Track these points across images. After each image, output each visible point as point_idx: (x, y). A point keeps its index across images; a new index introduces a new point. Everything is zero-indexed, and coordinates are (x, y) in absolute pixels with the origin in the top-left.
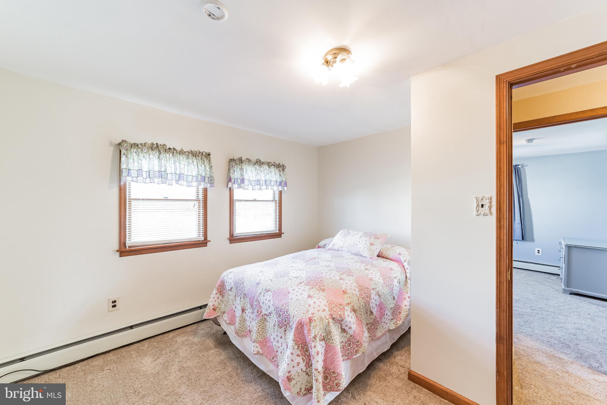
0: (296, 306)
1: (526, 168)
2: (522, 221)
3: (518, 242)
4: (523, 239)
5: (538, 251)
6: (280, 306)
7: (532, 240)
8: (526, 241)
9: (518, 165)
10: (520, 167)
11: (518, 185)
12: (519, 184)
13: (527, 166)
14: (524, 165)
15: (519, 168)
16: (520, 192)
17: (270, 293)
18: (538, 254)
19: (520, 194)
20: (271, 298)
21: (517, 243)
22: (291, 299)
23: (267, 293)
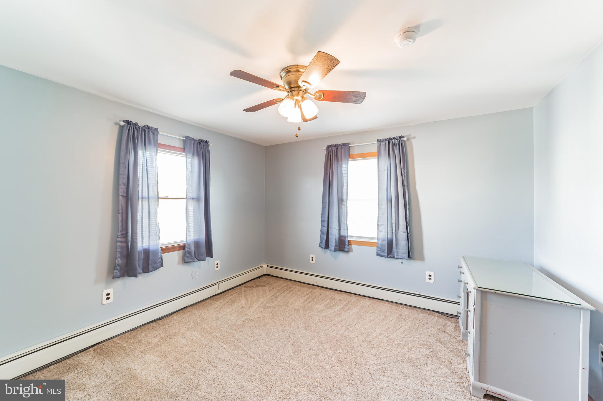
1: (413, 141)
2: (408, 228)
3: (403, 261)
4: (409, 256)
5: (430, 276)
7: (422, 258)
8: (414, 259)
9: (403, 137)
10: (405, 139)
11: (402, 169)
12: (404, 168)
13: (414, 138)
14: (411, 136)
15: (404, 141)
16: (406, 181)
18: (430, 281)
19: (406, 184)
21: (402, 263)
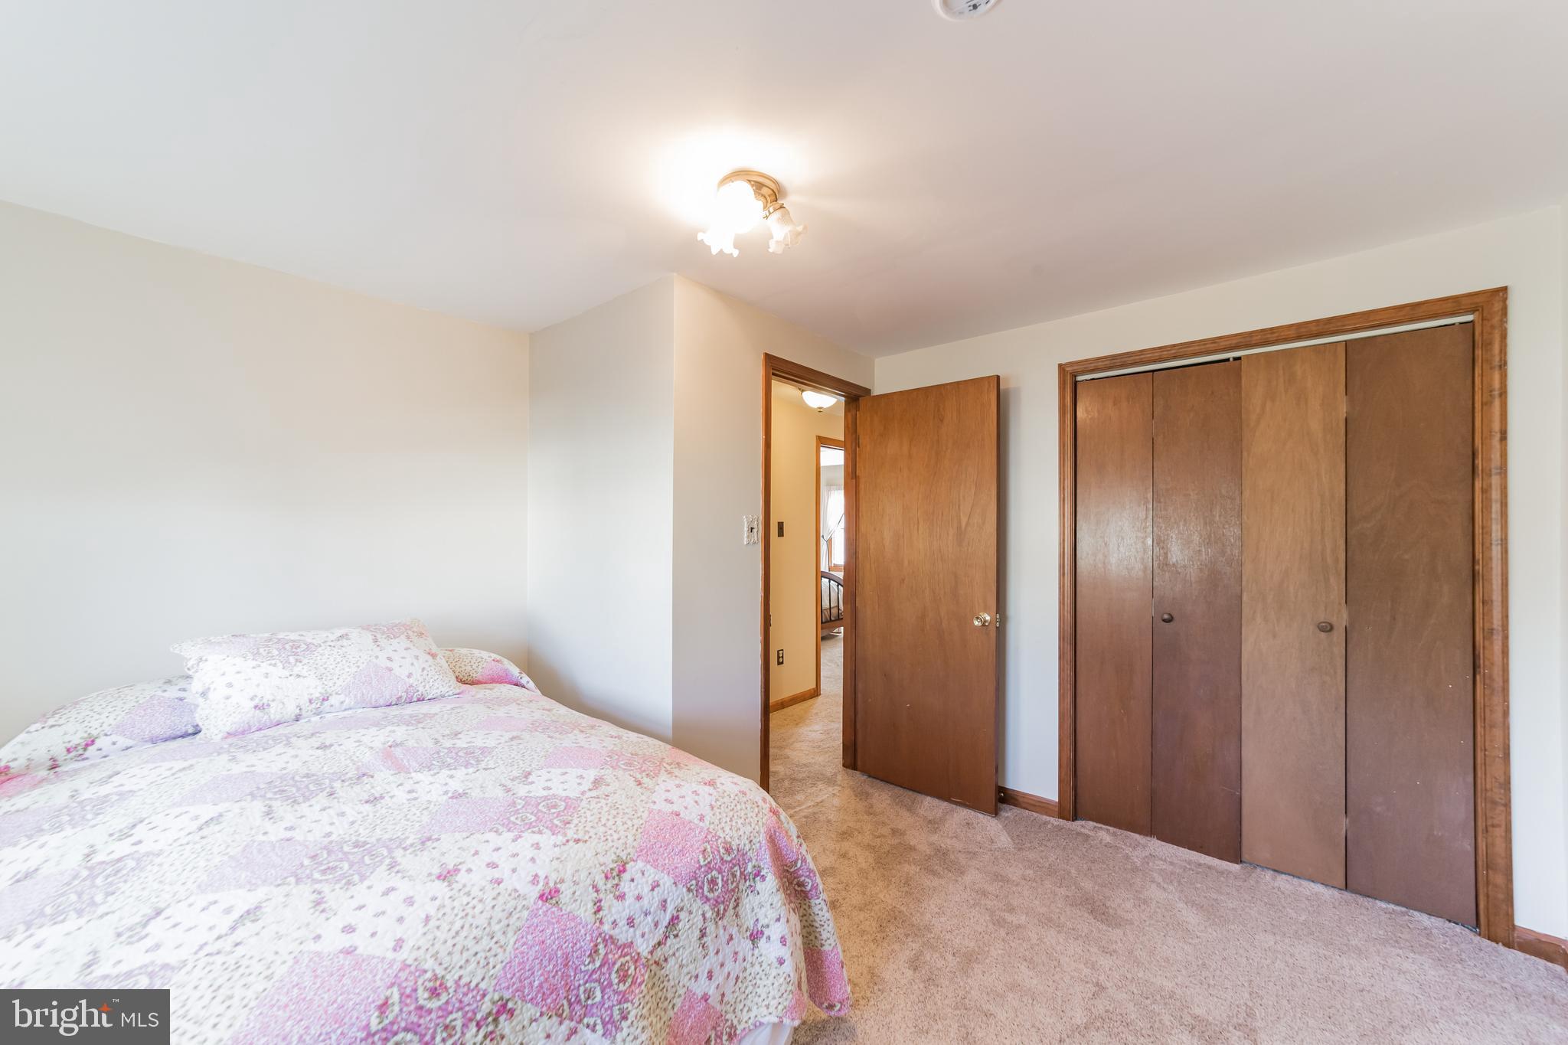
0: (728, 819)
6: (701, 860)
17: (633, 869)
20: (652, 874)
22: (702, 818)
23: (626, 876)
